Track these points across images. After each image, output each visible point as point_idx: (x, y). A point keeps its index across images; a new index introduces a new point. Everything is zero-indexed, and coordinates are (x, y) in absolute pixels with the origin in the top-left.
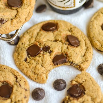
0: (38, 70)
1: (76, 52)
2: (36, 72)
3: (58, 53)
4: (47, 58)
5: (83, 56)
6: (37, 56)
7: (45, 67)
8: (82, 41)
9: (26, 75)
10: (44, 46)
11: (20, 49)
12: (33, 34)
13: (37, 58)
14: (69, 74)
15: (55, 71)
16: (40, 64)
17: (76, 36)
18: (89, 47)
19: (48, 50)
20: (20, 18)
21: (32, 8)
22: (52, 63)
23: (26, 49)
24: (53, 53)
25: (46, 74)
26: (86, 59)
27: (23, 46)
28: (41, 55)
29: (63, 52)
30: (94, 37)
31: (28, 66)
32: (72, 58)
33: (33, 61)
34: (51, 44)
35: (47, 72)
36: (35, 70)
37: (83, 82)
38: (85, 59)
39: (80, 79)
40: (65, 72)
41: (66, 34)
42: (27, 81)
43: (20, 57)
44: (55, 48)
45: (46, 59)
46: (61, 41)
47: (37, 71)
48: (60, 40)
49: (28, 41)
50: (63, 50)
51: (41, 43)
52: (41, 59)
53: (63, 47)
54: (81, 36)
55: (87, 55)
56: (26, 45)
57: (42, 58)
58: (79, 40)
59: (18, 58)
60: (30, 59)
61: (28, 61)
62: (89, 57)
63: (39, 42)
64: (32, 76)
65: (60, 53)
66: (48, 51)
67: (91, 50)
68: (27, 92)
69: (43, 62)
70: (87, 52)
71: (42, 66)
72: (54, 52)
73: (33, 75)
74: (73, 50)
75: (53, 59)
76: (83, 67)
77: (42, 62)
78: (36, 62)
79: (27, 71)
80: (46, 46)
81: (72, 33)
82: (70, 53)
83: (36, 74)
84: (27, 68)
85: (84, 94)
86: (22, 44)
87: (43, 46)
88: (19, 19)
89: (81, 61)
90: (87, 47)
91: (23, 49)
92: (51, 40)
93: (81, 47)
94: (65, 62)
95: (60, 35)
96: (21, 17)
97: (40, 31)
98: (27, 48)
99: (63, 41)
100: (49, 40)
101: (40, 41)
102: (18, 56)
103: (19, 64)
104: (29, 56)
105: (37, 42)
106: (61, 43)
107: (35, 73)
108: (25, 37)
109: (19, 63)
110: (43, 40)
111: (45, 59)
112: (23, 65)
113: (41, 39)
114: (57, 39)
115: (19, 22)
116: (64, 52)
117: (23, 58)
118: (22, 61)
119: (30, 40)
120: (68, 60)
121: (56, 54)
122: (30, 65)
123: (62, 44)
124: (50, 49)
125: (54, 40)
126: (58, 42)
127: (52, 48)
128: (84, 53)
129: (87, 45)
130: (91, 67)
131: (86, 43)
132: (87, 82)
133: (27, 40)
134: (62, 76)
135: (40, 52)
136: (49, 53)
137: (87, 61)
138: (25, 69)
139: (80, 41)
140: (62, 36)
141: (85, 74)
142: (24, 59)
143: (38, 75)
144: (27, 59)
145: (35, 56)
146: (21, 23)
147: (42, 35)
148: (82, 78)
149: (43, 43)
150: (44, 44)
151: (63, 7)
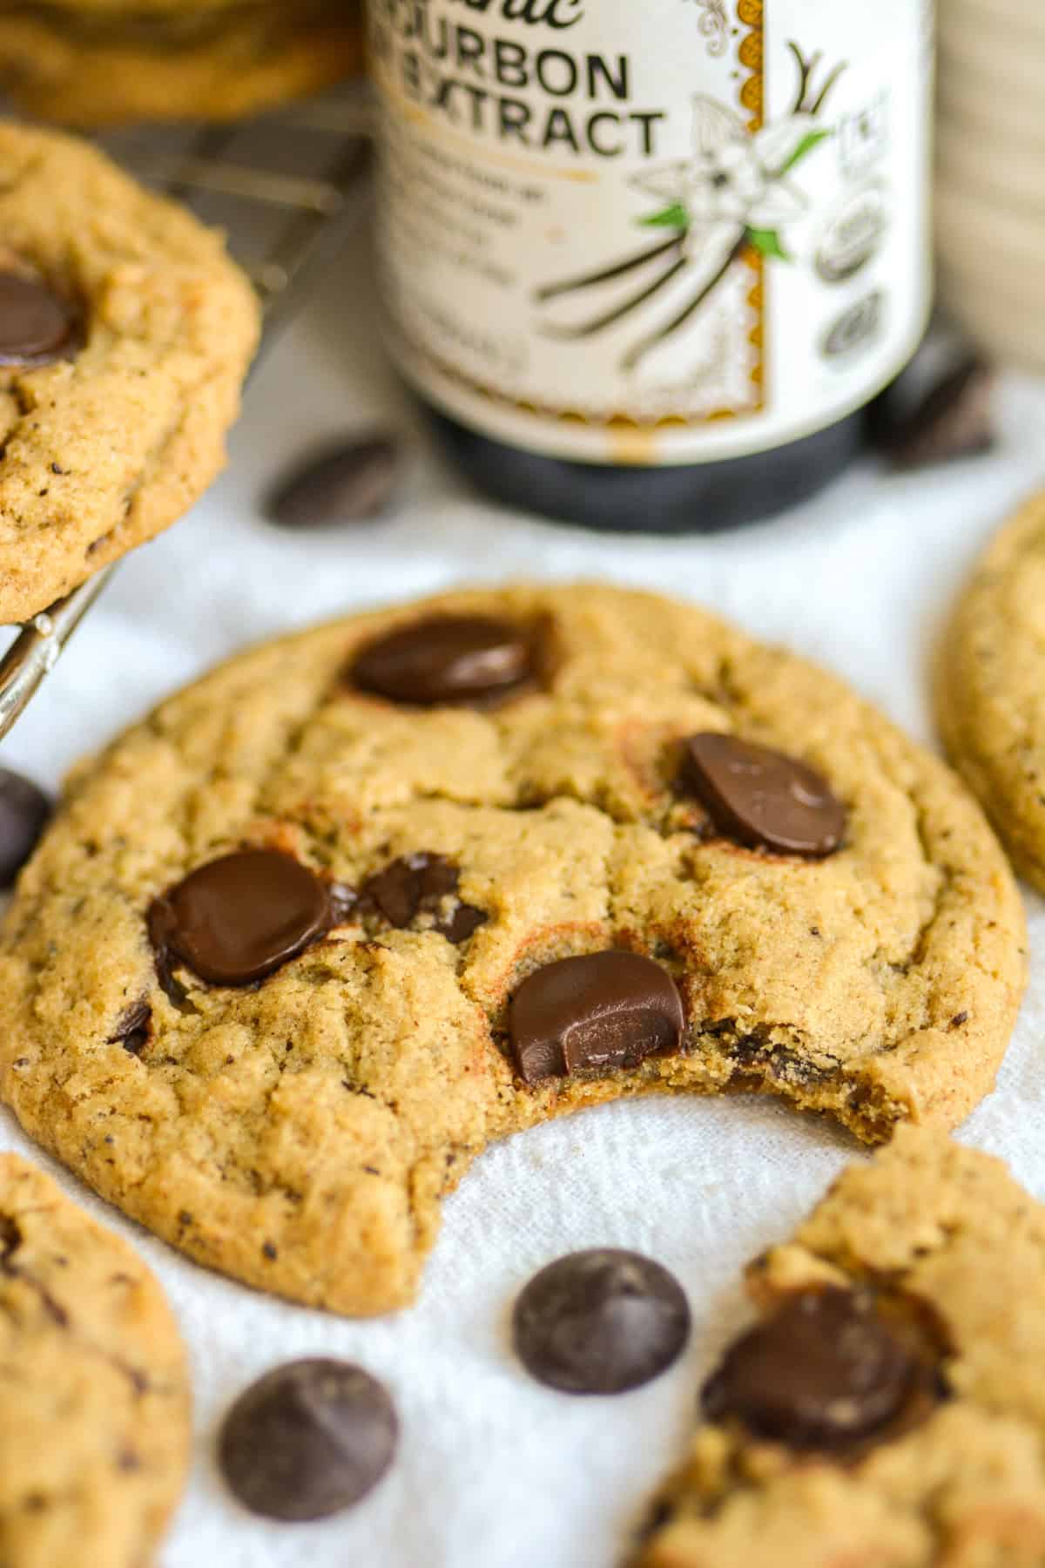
0: (307, 1134)
1: (801, 913)
2: (279, 1159)
3: (570, 927)
4: (422, 987)
5: (902, 969)
6: (292, 969)
7: (393, 1105)
8: (878, 803)
9: (143, 1226)
10: (380, 864)
11: (60, 903)
12: (226, 741)
13: (289, 991)
14: (722, 1195)
15: (537, 1163)
16: (323, 1061)
17: (796, 749)
18: (970, 864)
19: (430, 901)
20: (55, 469)
21: (208, 377)
22: (491, 1057)
23: (141, 904)
24: (497, 933)
25: (411, 1190)
26: (947, 1003)
27: (94, 873)
28: (332, 959)
29: (628, 921)
30: (1027, 744)
31: (160, 1098)
32: (758, 984)
33: (235, 1039)
34: (476, 838)
35: (426, 1159)
36: (259, 1139)
37: (921, 1252)
38: (931, 1001)
39: (877, 1224)
40: (669, 1174)
41: (668, 725)
42: (147, 1271)
43: (52, 1004)
44: (522, 867)
45: (408, 995)
46: (601, 800)
47: (286, 1149)
48: (584, 783)
49: (171, 816)
50: (633, 894)
51: (331, 839)
52: (340, 1003)
53: (625, 861)
54: (864, 748)
55: (954, 948)
56: (133, 866)
57: (353, 989)
58: (839, 788)
59: (32, 1017)
60: (192, 1019)
61: (172, 1043)
62: (973, 976)
63: (309, 828)
64: (223, 1219)
65: (591, 933)
66: (436, 910)
67: (998, 897)
68: (153, 1405)
69: (370, 1040)
70: (948, 916)
71: (355, 1086)
72: (512, 920)
73: (239, 1201)
74: (768, 892)
75: (494, 1000)
76: (914, 1089)
77: (357, 1037)
78: (269, 1043)
79: (154, 1155)
80: (400, 864)
81: (744, 715)
82: (724, 921)
83: (277, 1183)
84: (145, 1118)
85: (943, 1392)
86: (92, 849)
87: (362, 867)
88: (42, 478)
89: (879, 1022)
90: (949, 872)
91: (99, 901)
92: (465, 790)
93: (875, 867)
94: (669, 1041)
95: (589, 730)
96: (68, 460)
97: (326, 701)
98: (152, 889)
99: (630, 797)
100: (435, 795)
101: (327, 802)
102: (36, 990)
103: (43, 1089)
104: (184, 977)
105: (287, 818)
106: (604, 822)
107: (256, 1176)
108: (125, 775)
109: (45, 1070)
110: (362, 786)
111: (391, 994)
112: (101, 1089)
113: (342, 784)
114: (551, 782)
115: (44, 526)
116: (651, 915)
117: (99, 1008)
118: (83, 1044)
119: (189, 811)
120: (699, 1006)
121: (544, 954)
122: (193, 1083)
123: (618, 835)
124: (453, 888)
125: (508, 792)
126: (565, 806)
127: (481, 869)
128: (911, 935)
129: (940, 846)
130: (1007, 1105)
131: (930, 822)
132: (968, 1251)
133: (157, 811)
134: (633, 1216)
135: (329, 926)
136: (439, 938)
137: (957, 1021)
138: (128, 1142)
139: (849, 806)
140: (610, 744)
141: (933, 1157)
142: (111, 1021)
143: (295, 1195)
144: (156, 1024)
145: (258, 977)
146: (69, 533)
147: (345, 739)
148: (901, 1205)
149: (356, 828)
150: (370, 840)
151: (619, 421)
